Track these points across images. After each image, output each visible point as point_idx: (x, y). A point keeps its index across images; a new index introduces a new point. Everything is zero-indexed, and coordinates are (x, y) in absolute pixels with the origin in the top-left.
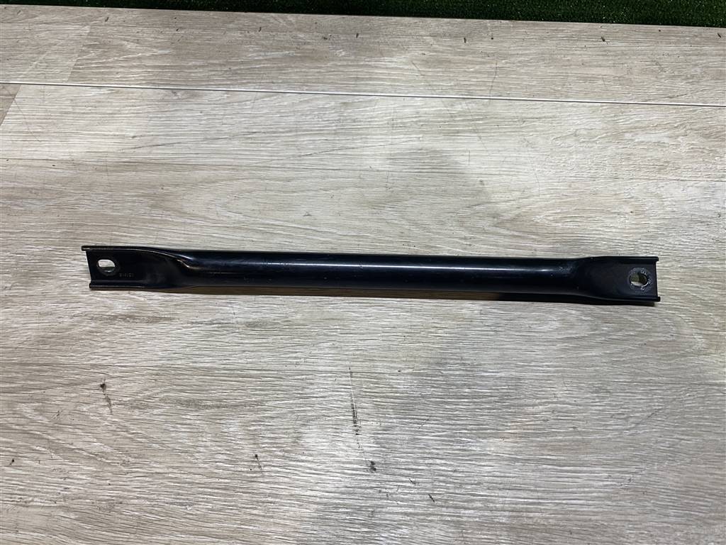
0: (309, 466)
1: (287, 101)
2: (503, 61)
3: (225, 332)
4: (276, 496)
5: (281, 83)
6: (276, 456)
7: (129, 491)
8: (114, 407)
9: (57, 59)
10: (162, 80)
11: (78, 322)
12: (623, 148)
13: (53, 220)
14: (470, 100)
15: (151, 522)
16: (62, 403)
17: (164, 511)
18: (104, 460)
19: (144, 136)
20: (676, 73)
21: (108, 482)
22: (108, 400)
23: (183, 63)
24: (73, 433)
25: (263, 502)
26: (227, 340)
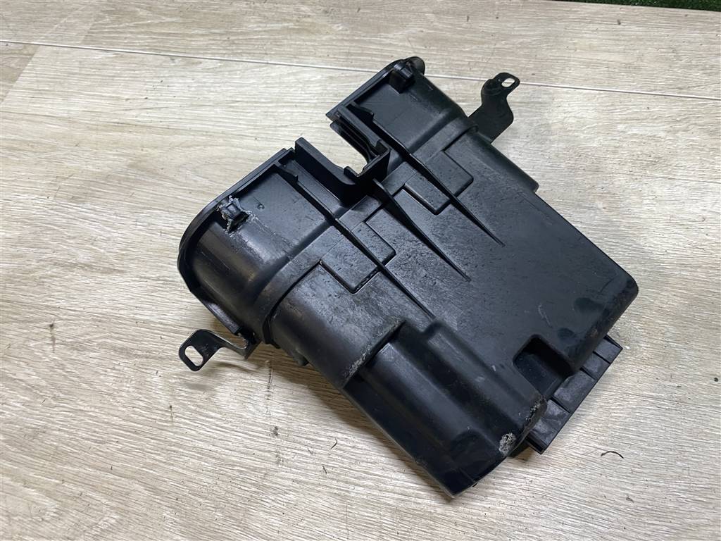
0: (218, 423)
1: (275, 72)
2: (503, 42)
3: (168, 289)
4: (181, 446)
5: (274, 54)
6: (189, 410)
7: (53, 423)
8: (57, 346)
9: (76, 23)
10: (164, 47)
11: (43, 266)
12: (612, 139)
13: (41, 172)
14: (458, 81)
15: (66, 453)
16: (14, 337)
17: (79, 445)
18: (38, 392)
19: (137, 99)
20: (694, 62)
21: (37, 412)
22: (53, 339)
23: (187, 31)
24: (18, 365)
25: (168, 450)
26: (168, 297)
